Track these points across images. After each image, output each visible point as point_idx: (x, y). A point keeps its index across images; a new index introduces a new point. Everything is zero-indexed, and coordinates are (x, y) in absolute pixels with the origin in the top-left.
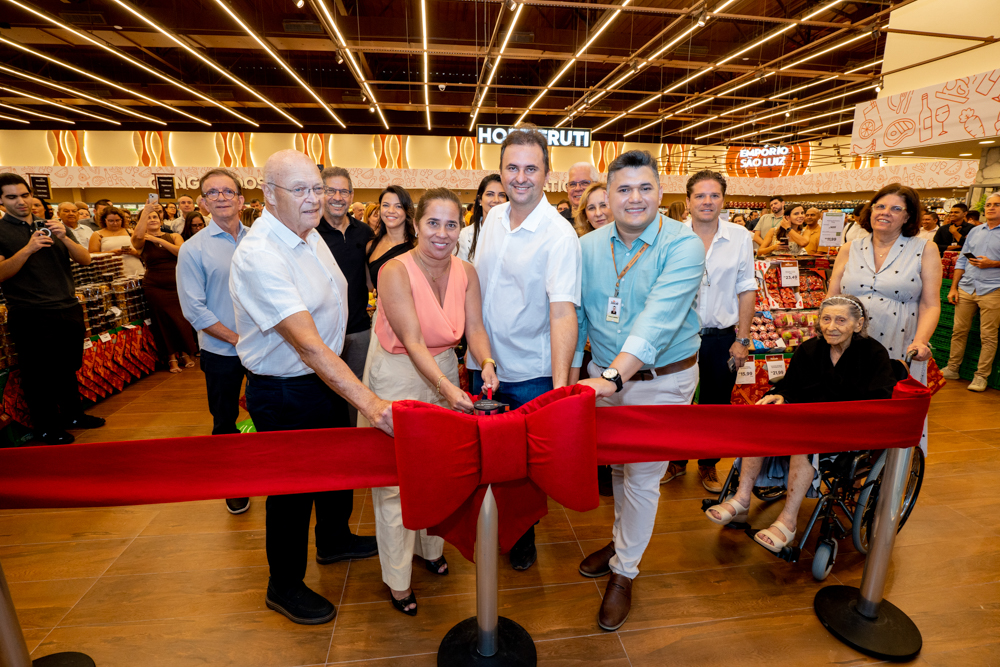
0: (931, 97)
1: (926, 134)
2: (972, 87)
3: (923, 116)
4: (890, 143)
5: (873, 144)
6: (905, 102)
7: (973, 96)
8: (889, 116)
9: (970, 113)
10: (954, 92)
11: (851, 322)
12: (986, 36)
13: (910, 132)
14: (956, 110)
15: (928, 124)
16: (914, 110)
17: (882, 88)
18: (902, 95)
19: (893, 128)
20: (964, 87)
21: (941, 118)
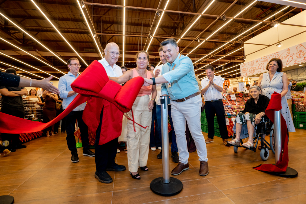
0: (259, 61)
1: (260, 70)
3: (258, 66)
4: (251, 73)
5: (247, 74)
6: (252, 63)
10: (264, 59)
11: (258, 92)
12: (268, 44)
13: (255, 70)
15: (259, 68)
16: (255, 65)
17: (246, 59)
18: (251, 61)
19: (251, 70)
20: (266, 58)
21: (262, 66)
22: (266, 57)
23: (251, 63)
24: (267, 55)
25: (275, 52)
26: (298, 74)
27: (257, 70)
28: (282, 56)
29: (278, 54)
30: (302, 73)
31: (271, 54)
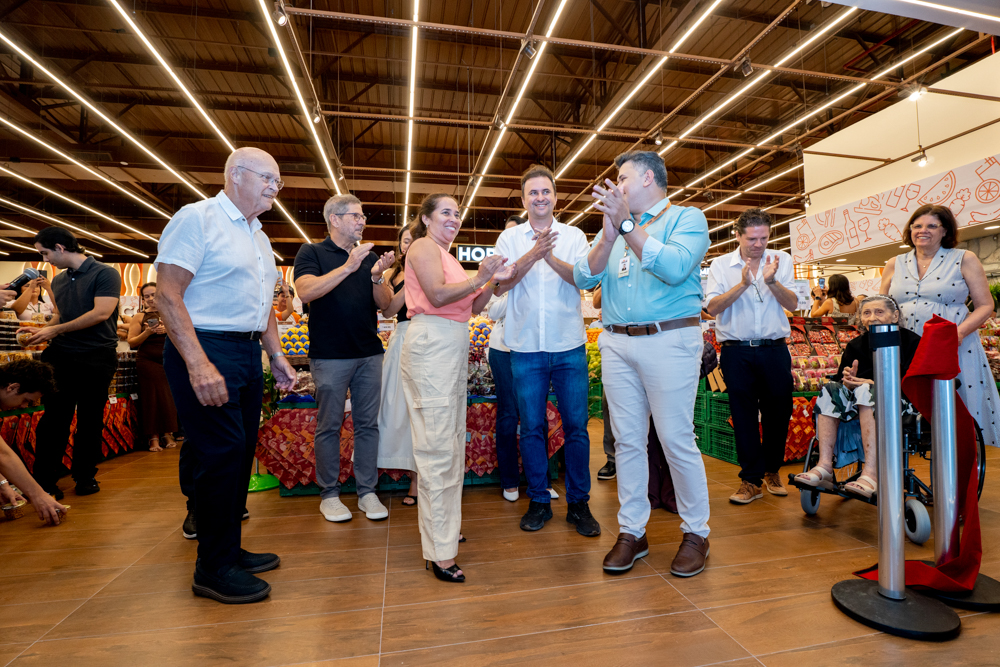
0: (851, 211)
1: (854, 242)
2: (883, 202)
3: (848, 228)
4: (826, 252)
5: (811, 254)
6: (830, 218)
7: (885, 209)
8: (820, 231)
9: (886, 222)
10: (869, 206)
11: (888, 313)
12: (886, 158)
13: (840, 241)
14: (874, 221)
15: (854, 234)
16: (839, 224)
17: (810, 204)
18: (826, 212)
19: (825, 239)
20: (876, 202)
21: (864, 227)
22: (877, 198)
23: (827, 218)
24: (878, 193)
25: (907, 183)
27: (846, 242)
28: (929, 197)
29: (917, 189)
30: (994, 252)
31: (893, 188)
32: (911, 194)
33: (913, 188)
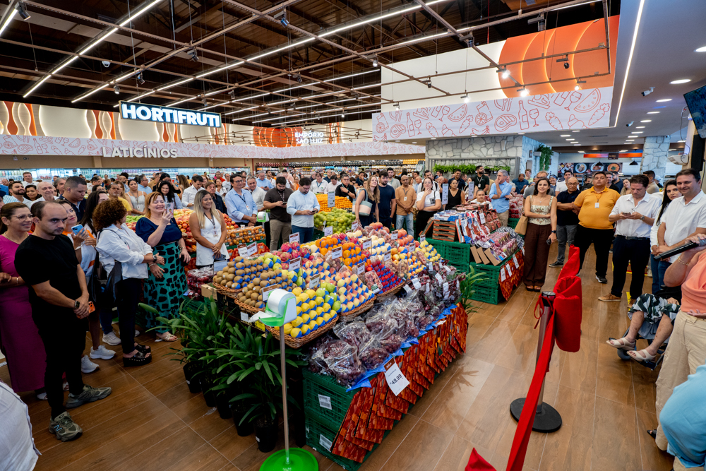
0: (411, 114)
1: (412, 133)
2: (430, 113)
3: (409, 124)
4: (394, 136)
5: (385, 136)
6: (399, 116)
7: (430, 117)
8: (392, 123)
9: (430, 125)
10: (421, 114)
13: (403, 132)
14: (424, 123)
15: (412, 128)
16: (404, 120)
18: (397, 112)
19: (394, 129)
20: (425, 112)
21: (418, 126)
22: (427, 109)
24: (428, 107)
25: (444, 105)
26: (463, 148)
28: (454, 115)
29: (448, 109)
30: (468, 147)
31: (436, 106)
32: (445, 112)
33: (446, 108)
